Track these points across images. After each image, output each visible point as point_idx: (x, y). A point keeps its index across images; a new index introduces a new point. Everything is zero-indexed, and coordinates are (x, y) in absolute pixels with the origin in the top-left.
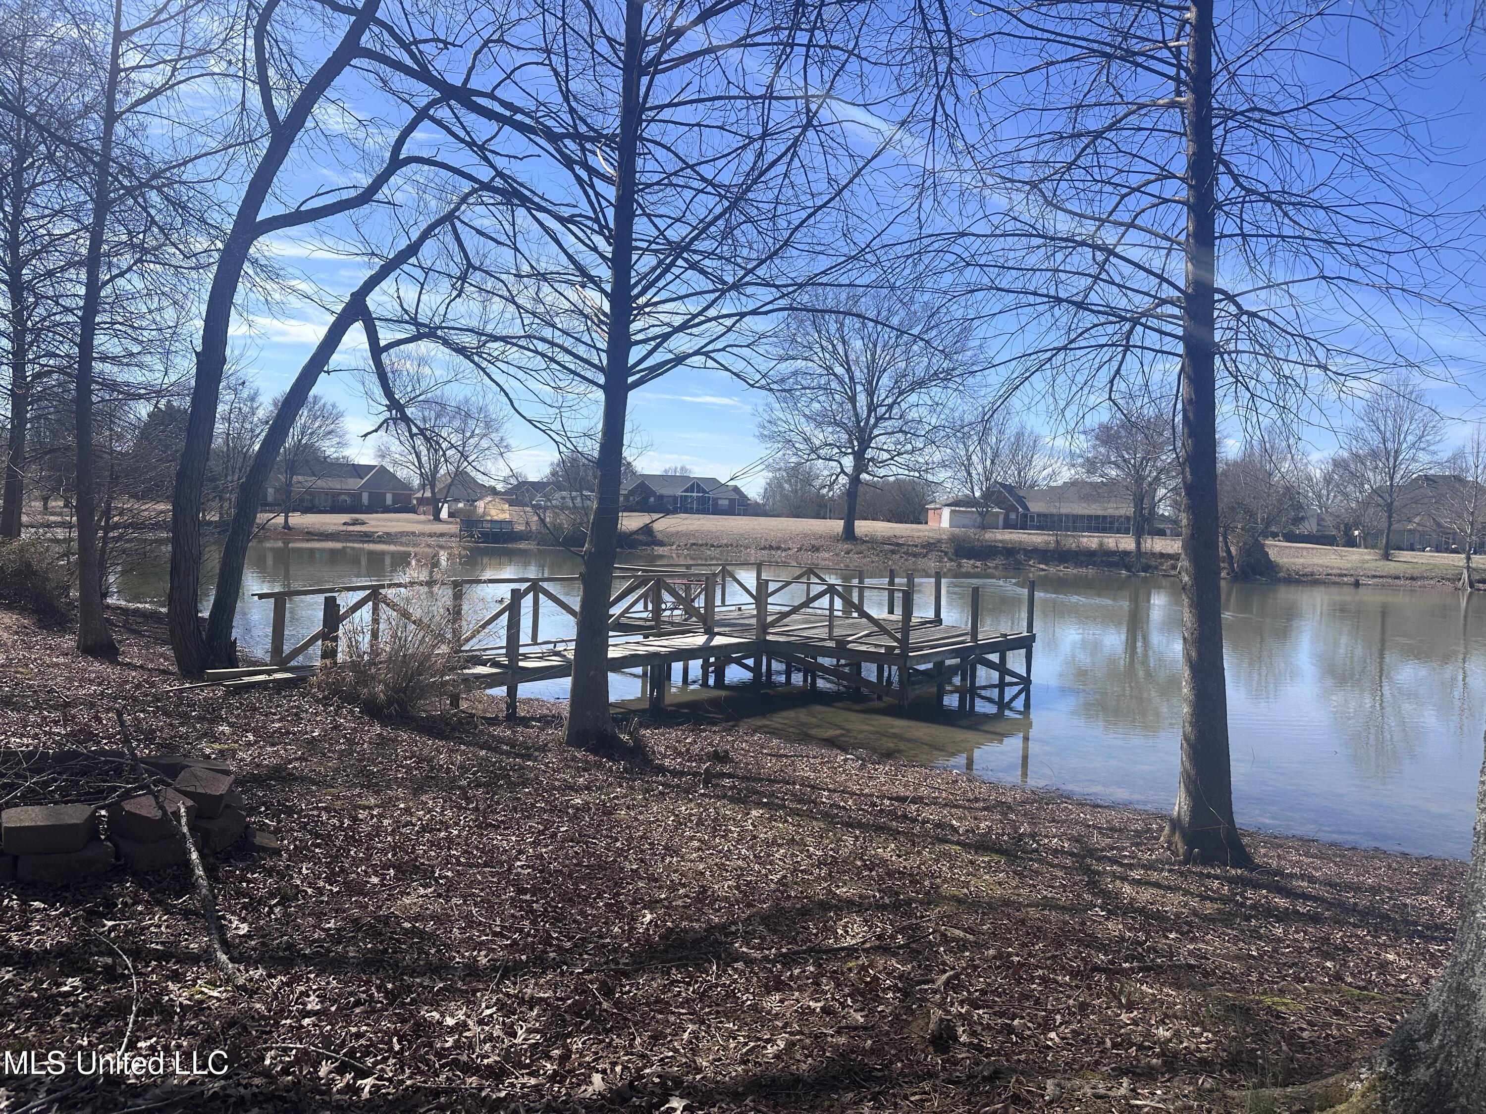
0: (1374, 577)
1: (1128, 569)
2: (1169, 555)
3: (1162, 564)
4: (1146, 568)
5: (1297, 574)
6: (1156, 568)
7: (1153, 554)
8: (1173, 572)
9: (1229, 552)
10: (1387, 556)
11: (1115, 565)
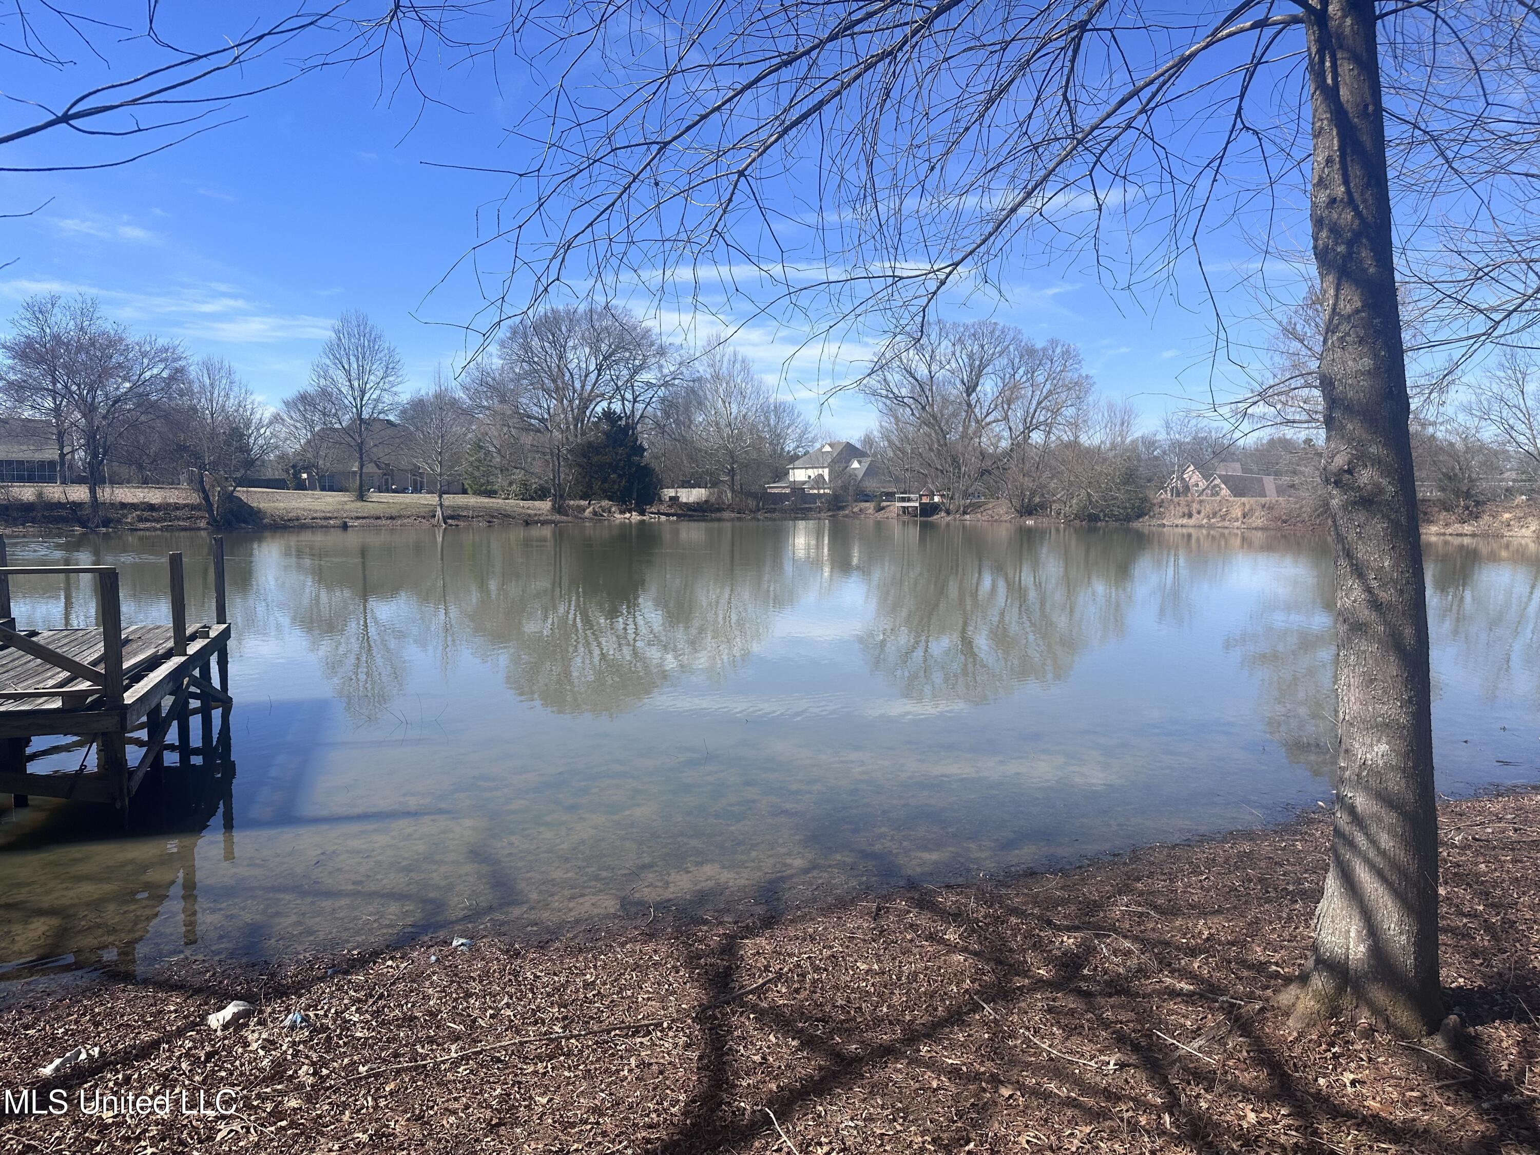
0: (358, 518)
1: (83, 525)
2: (133, 504)
3: (125, 516)
4: (106, 523)
5: (282, 519)
6: (119, 521)
7: (112, 504)
8: (142, 526)
9: (206, 498)
10: (361, 497)
11: (65, 520)
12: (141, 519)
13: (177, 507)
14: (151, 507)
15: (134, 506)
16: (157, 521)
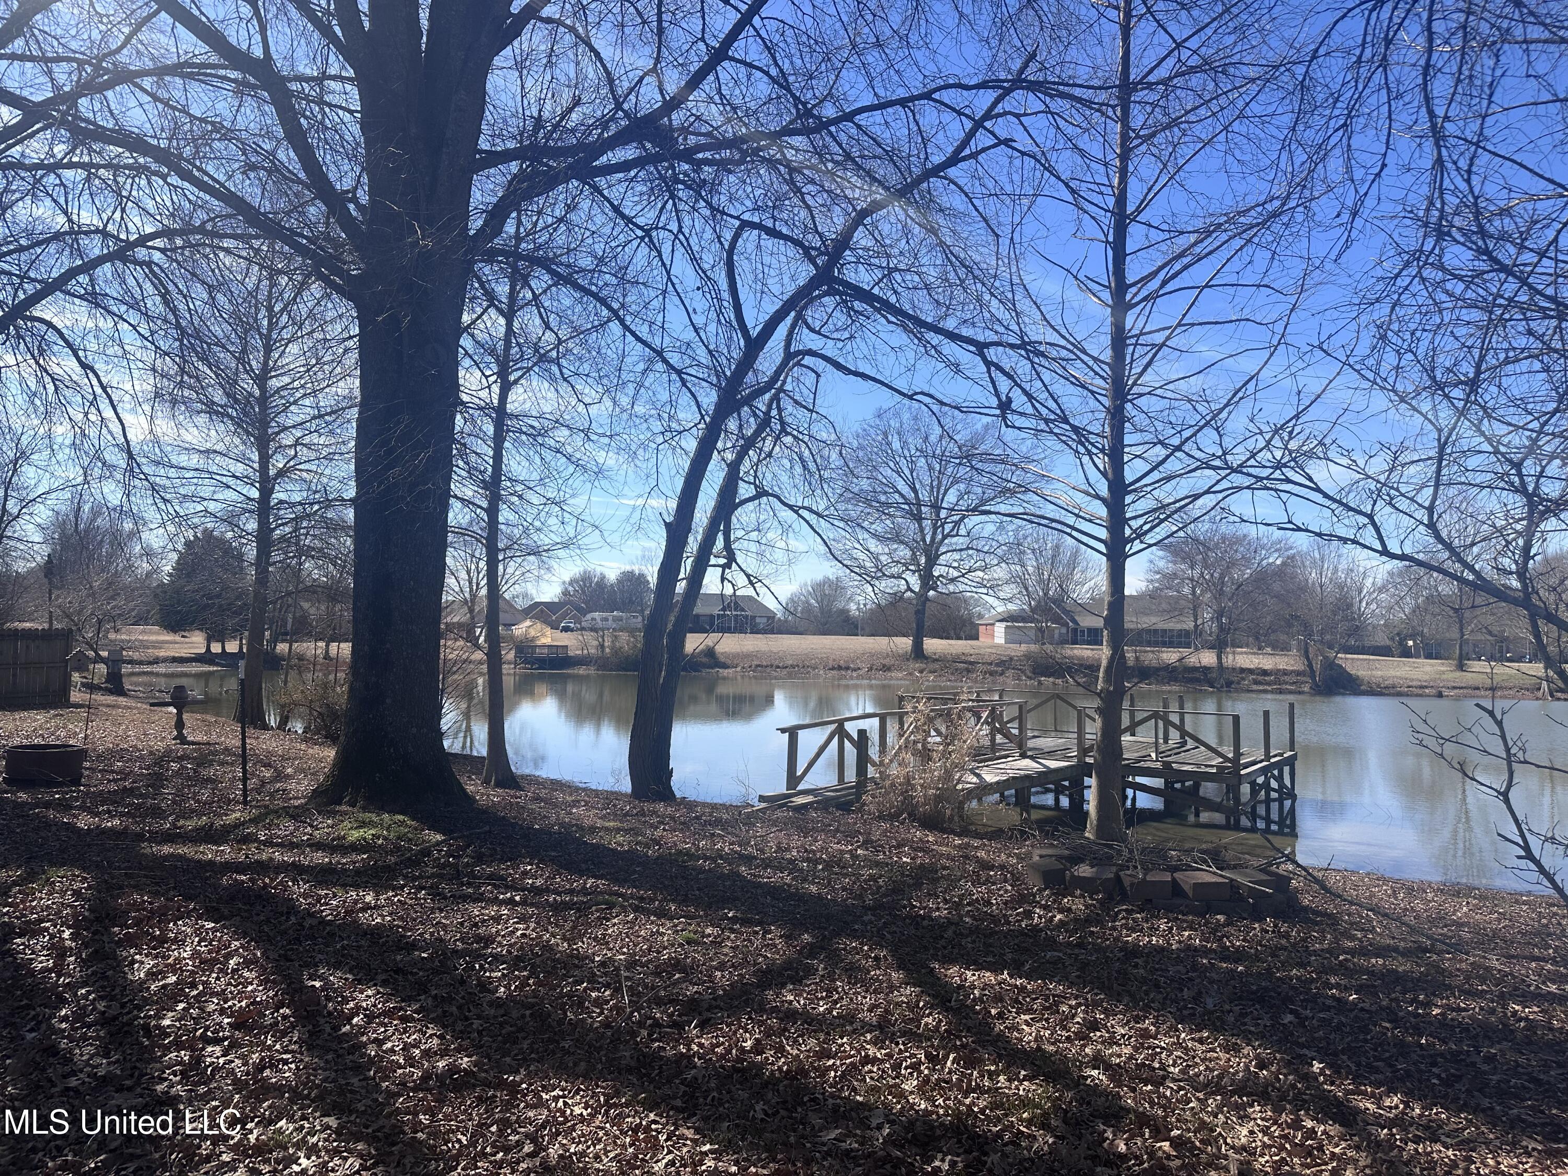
0: (1456, 688)
1: (1211, 686)
2: (1250, 669)
3: (1244, 679)
4: (1229, 683)
5: (1378, 686)
6: (1238, 683)
7: (1234, 669)
8: (1255, 687)
9: (1310, 665)
10: (1461, 667)
11: (1197, 681)
12: (1256, 682)
13: (1285, 673)
14: (1265, 673)
15: (1251, 671)
16: (1269, 684)
